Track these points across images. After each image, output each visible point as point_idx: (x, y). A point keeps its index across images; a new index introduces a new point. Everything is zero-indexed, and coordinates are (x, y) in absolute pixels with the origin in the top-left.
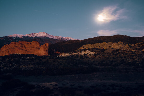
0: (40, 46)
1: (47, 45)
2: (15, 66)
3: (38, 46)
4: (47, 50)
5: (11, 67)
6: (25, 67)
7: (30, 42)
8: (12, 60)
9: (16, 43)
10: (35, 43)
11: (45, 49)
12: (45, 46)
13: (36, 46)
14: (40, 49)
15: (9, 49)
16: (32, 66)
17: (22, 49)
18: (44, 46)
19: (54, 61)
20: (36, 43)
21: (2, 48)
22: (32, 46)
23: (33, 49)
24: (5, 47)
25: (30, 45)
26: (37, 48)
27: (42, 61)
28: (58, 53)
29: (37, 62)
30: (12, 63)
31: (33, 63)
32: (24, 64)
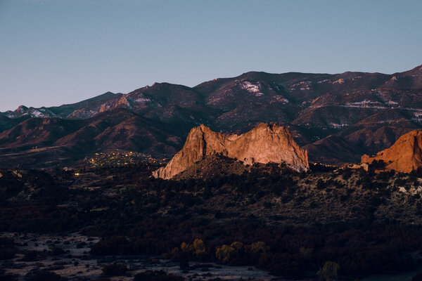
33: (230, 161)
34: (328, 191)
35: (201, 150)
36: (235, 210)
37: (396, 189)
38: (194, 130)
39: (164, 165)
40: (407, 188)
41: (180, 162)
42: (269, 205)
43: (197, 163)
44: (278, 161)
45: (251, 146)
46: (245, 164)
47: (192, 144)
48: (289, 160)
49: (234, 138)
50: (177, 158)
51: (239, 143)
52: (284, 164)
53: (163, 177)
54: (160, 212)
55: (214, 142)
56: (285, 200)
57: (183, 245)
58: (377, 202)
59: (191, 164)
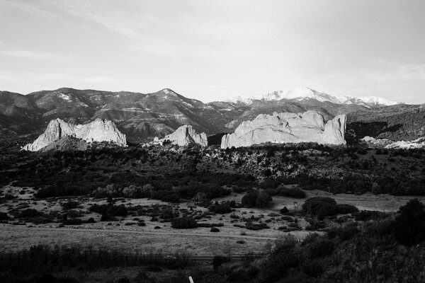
0: (325, 122)
1: (343, 121)
2: (300, 169)
3: (320, 122)
5: (291, 171)
6: (324, 171)
7: (299, 114)
8: (290, 155)
9: (268, 116)
10: (312, 117)
11: (337, 131)
12: (338, 124)
13: (314, 124)
14: (326, 130)
15: (253, 131)
16: (341, 170)
17: (281, 131)
18: (336, 122)
19: (393, 161)
20: (315, 116)
21: (238, 128)
22: (305, 123)
23: (306, 130)
24: (245, 126)
26: (317, 128)
27: (360, 160)
28: (370, 141)
29: (350, 162)
30: (291, 163)
31: (340, 163)
32: (318, 166)
33: (78, 140)
34: (168, 156)
35: (58, 134)
36: (115, 168)
37: (204, 155)
38: (52, 121)
39: (32, 143)
40: (211, 154)
41: (44, 141)
42: (134, 165)
43: (56, 141)
44: (109, 140)
45: (91, 131)
46: (87, 142)
47: (52, 130)
48: (115, 140)
49: (80, 126)
50: (41, 138)
51: (83, 130)
52: (112, 142)
53: (31, 150)
54: (64, 170)
55: (67, 129)
56: (143, 162)
57: (99, 189)
58: (196, 162)
59: (51, 142)
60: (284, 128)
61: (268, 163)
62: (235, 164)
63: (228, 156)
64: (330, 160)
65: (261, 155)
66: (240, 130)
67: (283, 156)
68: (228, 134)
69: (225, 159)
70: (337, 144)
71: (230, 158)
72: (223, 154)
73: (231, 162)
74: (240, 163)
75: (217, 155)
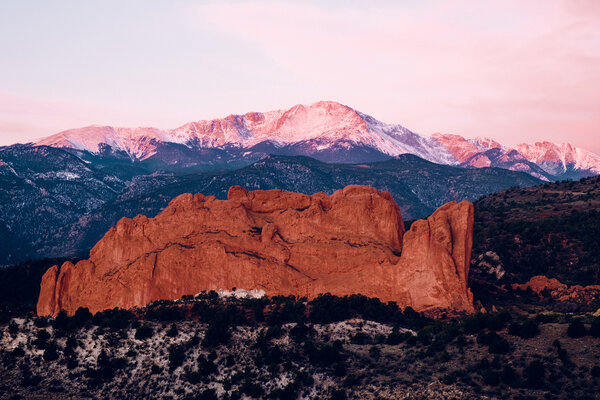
0: (405, 226)
1: (463, 222)
2: (319, 388)
3: (387, 227)
4: (461, 261)
7: (316, 196)
8: (286, 340)
9: (210, 200)
10: (361, 208)
11: (444, 255)
12: (446, 233)
13: (366, 231)
14: (407, 254)
15: (157, 253)
16: (454, 392)
17: (256, 255)
18: (441, 229)
20: (370, 206)
21: (101, 244)
22: (337, 229)
23: (342, 251)
24: (128, 235)
25: (317, 221)
26: (377, 244)
27: (517, 354)
28: (546, 292)
29: (483, 365)
30: (288, 368)
31: (453, 366)
32: (381, 378)
60: (263, 246)
61: (207, 369)
62: (89, 372)
63: (63, 343)
64: (421, 356)
65: (183, 338)
66: (111, 251)
67: (262, 341)
68: (66, 266)
69: (51, 355)
70: (442, 303)
71: (69, 351)
72: (43, 336)
73: (73, 364)
74: (109, 366)
75: (22, 338)
